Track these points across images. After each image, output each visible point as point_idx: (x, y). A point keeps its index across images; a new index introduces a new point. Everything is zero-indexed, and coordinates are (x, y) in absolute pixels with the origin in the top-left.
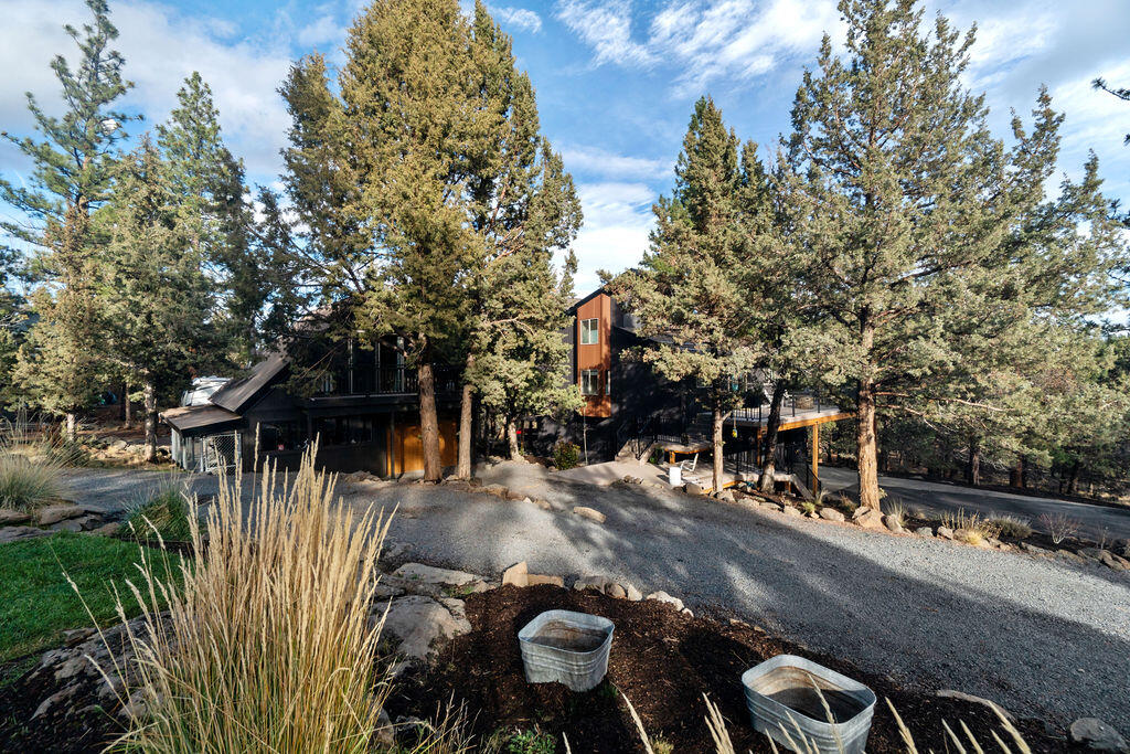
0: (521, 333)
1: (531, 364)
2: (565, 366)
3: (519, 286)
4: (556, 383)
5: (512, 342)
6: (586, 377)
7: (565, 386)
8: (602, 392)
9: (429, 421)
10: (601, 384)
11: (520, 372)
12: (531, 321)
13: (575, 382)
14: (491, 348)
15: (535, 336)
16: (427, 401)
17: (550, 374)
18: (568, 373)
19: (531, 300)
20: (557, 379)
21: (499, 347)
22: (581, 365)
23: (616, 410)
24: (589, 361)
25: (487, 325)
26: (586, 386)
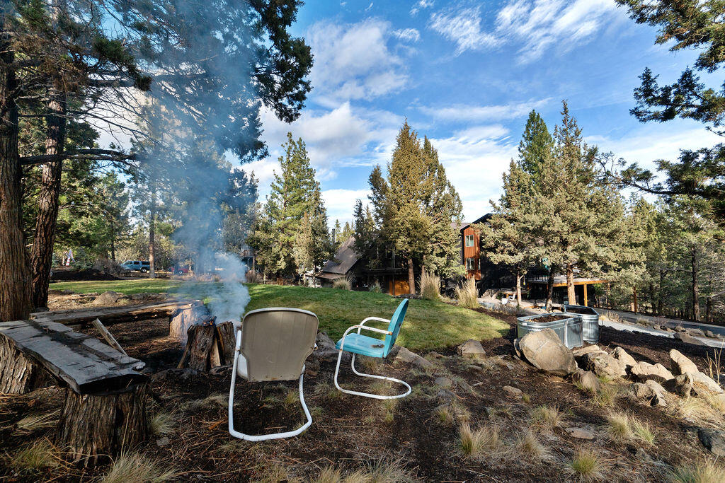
0: (442, 248)
1: (446, 258)
2: (459, 257)
3: (441, 233)
4: (454, 264)
5: (439, 251)
6: (468, 262)
7: (458, 265)
8: (476, 268)
9: (411, 277)
10: (476, 265)
11: (442, 261)
12: (445, 244)
13: (464, 264)
14: (432, 253)
15: (447, 249)
16: (411, 270)
17: (452, 261)
18: (460, 260)
19: (445, 237)
20: (455, 263)
21: (434, 252)
22: (466, 256)
23: (483, 277)
24: (470, 254)
25: (430, 245)
26: (469, 266)
